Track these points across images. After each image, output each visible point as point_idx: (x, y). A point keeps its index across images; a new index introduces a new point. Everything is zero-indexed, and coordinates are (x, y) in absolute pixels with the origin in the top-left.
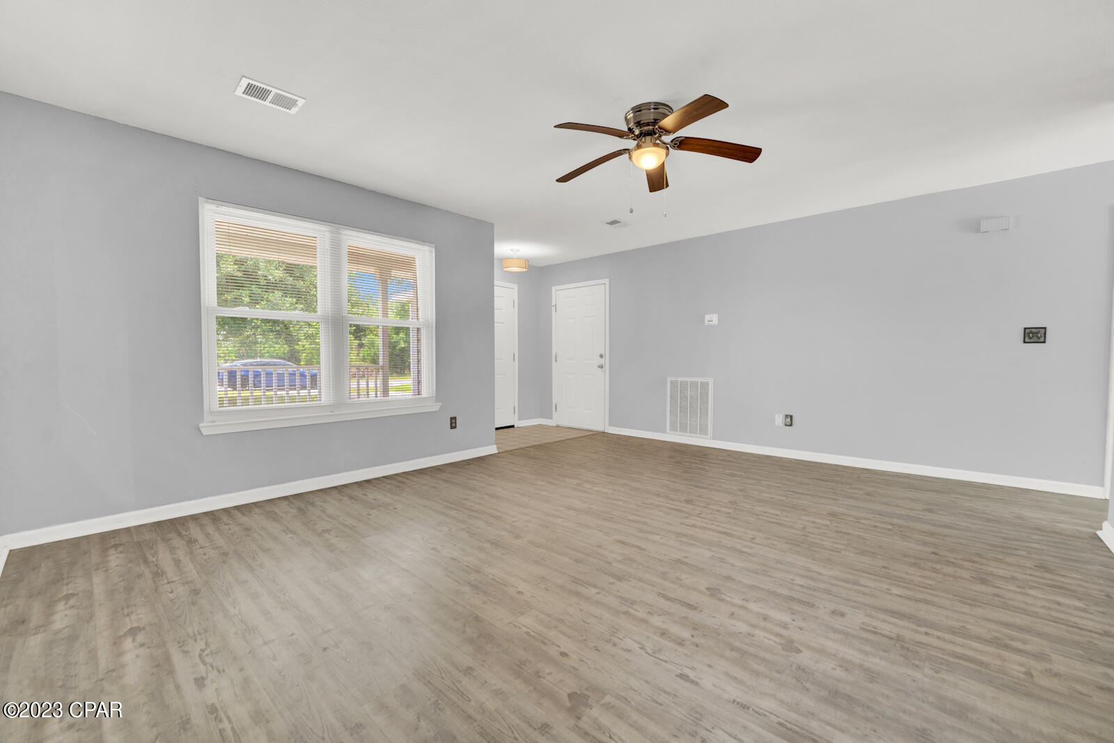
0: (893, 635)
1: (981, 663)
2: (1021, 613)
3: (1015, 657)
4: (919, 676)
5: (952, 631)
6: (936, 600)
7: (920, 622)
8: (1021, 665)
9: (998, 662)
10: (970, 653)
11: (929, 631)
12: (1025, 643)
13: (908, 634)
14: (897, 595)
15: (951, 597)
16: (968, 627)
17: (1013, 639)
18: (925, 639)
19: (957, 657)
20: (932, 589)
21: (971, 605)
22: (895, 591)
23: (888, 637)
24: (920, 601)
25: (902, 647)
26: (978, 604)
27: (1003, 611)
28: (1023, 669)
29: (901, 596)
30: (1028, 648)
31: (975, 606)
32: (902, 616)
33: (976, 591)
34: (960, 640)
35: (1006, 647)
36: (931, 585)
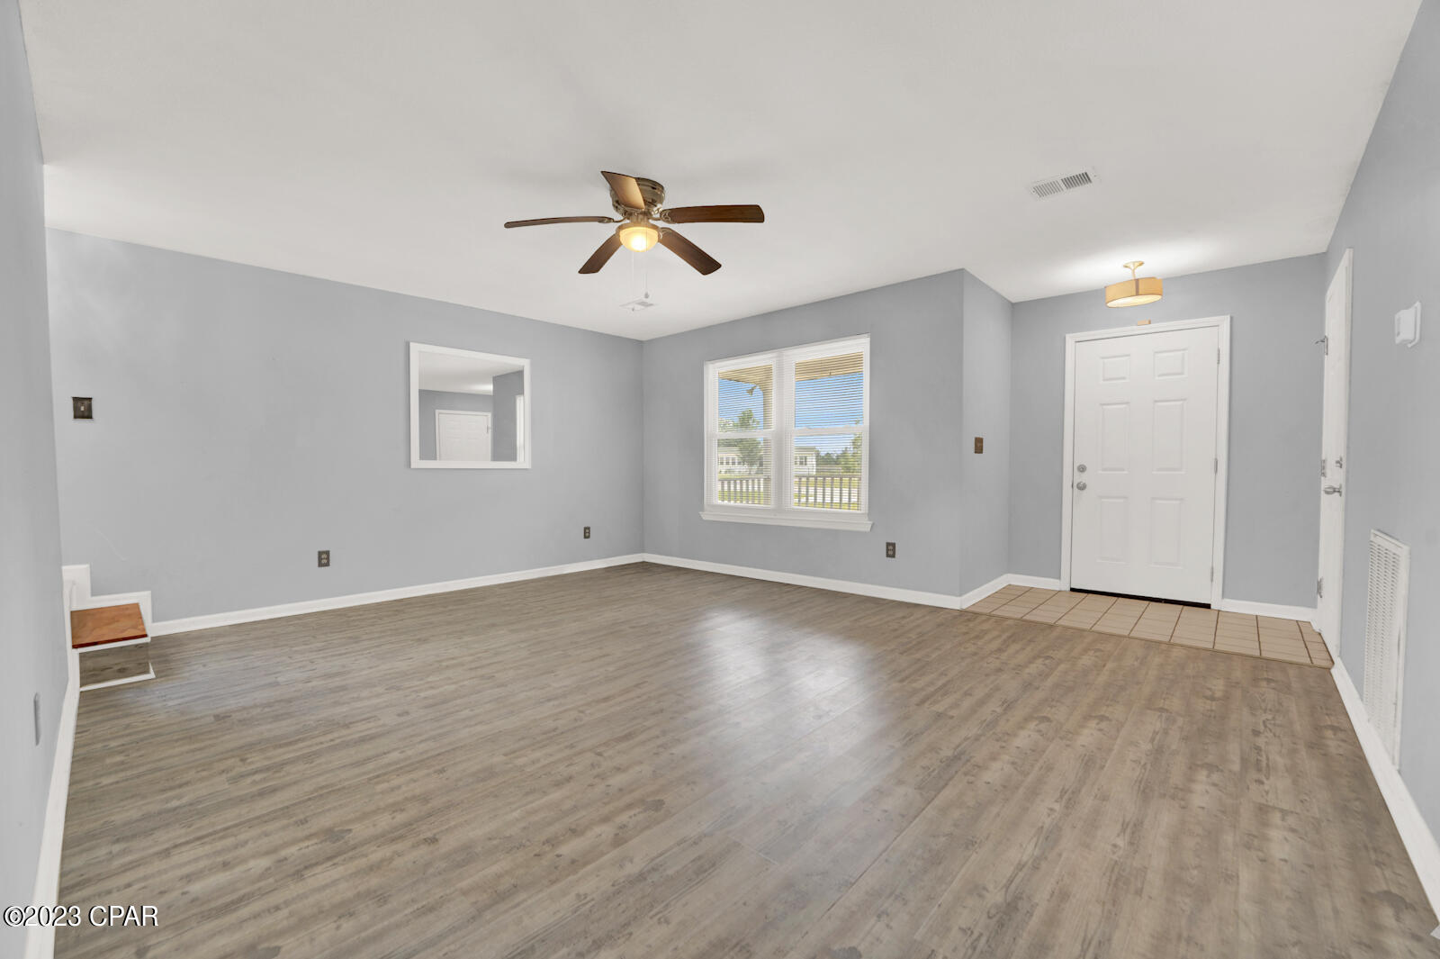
0: (351, 726)
1: (280, 746)
2: (268, 814)
3: (258, 765)
4: (313, 717)
5: (318, 754)
6: (357, 771)
7: (347, 745)
8: (252, 763)
9: (269, 754)
10: (291, 748)
11: (332, 743)
12: (255, 783)
13: (345, 732)
14: (389, 752)
15: (346, 783)
16: (307, 766)
17: (264, 780)
18: (330, 737)
19: (299, 740)
20: (370, 779)
21: (322, 788)
22: (395, 756)
23: (354, 723)
24: (365, 760)
25: (338, 723)
26: (316, 794)
27: (286, 804)
28: (249, 761)
29: (385, 754)
30: (249, 780)
31: (316, 790)
32: (363, 740)
33: (329, 810)
34: (305, 751)
35: (268, 769)
36: (377, 783)
